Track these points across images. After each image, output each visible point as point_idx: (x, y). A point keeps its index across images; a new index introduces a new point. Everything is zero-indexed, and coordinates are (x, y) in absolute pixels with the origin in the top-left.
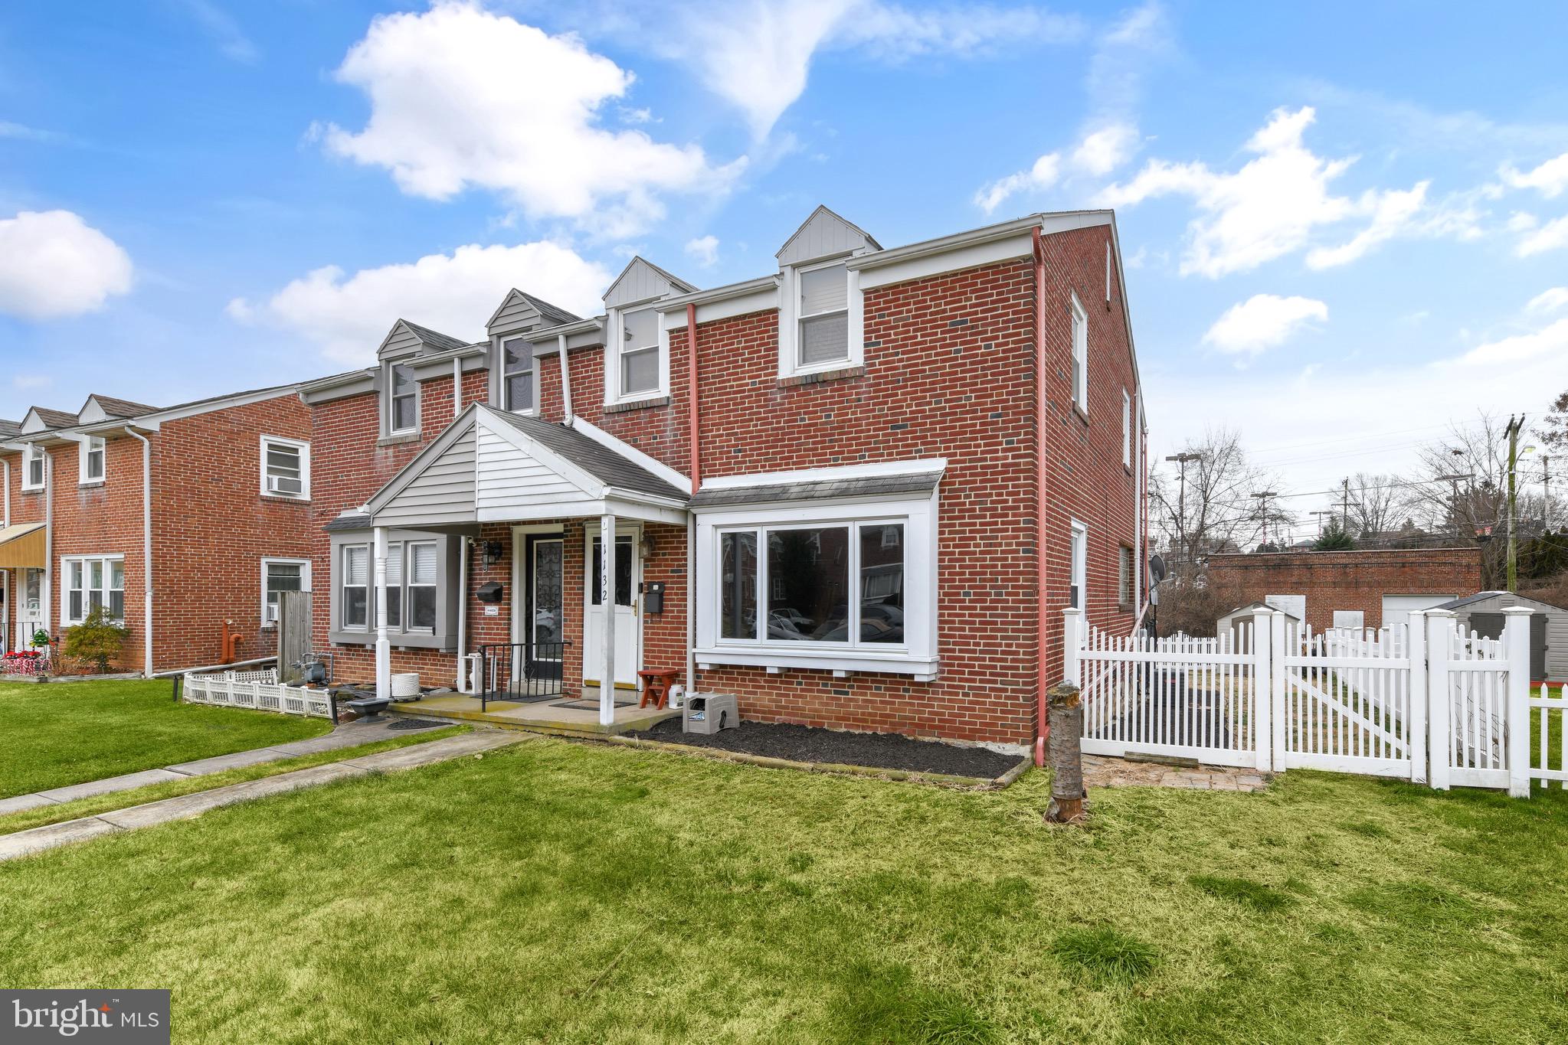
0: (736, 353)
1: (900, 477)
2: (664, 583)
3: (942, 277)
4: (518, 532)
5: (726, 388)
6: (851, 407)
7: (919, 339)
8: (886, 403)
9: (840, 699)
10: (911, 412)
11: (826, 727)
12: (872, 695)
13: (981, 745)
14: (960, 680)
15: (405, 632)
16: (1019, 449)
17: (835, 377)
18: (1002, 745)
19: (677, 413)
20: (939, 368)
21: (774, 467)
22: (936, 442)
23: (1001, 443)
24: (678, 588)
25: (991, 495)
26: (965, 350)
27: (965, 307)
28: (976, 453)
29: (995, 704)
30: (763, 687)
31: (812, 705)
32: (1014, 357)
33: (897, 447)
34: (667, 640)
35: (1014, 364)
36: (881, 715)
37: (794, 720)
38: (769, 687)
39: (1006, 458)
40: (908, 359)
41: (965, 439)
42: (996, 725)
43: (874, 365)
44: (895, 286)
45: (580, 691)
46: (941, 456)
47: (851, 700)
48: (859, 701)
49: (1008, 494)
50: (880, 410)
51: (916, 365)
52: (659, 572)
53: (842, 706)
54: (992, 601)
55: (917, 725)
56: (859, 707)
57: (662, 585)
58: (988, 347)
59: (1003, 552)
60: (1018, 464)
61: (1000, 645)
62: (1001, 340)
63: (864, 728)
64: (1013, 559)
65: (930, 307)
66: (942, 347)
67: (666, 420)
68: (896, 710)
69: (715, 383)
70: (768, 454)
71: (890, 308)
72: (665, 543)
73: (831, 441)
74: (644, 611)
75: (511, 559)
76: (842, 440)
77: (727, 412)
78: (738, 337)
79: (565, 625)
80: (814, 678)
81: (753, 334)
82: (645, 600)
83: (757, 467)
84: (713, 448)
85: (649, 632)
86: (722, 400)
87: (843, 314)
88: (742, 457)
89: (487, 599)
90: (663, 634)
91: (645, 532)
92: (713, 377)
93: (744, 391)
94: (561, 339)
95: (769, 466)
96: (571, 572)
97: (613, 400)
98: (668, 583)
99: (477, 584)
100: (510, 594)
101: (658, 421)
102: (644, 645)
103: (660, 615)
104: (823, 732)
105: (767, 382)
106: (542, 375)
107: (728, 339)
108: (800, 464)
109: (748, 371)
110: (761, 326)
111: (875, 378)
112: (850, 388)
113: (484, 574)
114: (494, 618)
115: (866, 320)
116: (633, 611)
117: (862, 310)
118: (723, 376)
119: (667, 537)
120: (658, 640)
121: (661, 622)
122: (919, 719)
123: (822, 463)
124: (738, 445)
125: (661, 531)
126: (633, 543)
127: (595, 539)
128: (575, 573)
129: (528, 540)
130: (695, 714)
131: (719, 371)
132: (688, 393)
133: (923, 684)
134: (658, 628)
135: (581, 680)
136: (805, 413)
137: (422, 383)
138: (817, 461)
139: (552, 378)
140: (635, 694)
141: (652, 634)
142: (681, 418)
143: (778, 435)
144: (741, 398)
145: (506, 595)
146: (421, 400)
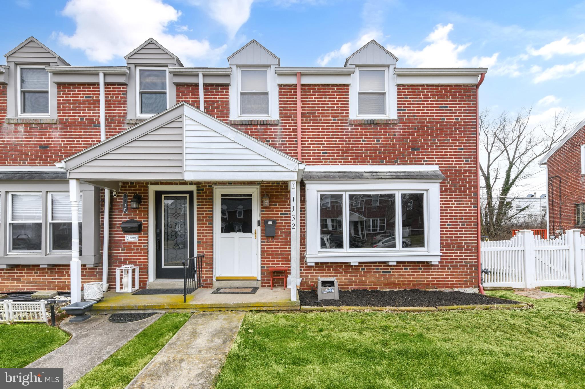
0: (324, 103)
1: (420, 172)
2: (276, 220)
3: (436, 86)
4: (152, 189)
5: (317, 120)
6: (390, 138)
7: (425, 111)
8: (409, 138)
9: (386, 275)
10: (421, 143)
11: (378, 289)
12: (403, 272)
13: (456, 290)
14: (446, 262)
15: (46, 254)
16: (471, 164)
17: (383, 122)
18: (465, 289)
19: (284, 129)
20: (435, 126)
21: (346, 163)
22: (433, 158)
23: (463, 161)
24: (285, 223)
25: (459, 182)
26: (447, 119)
27: (447, 101)
28: (452, 164)
29: (462, 272)
30: (342, 273)
31: (371, 279)
32: (468, 125)
33: (414, 158)
34: (278, 251)
35: (468, 128)
36: (408, 281)
37: (359, 287)
38: (345, 273)
39: (465, 167)
40: (420, 119)
41: (447, 158)
42: (462, 281)
43: (402, 119)
44: (413, 86)
45: (212, 284)
46: (436, 164)
47: (392, 275)
48: (396, 276)
49: (467, 182)
50: (405, 141)
51: (424, 122)
52: (272, 214)
53: (387, 278)
54: (460, 228)
55: (426, 284)
56: (396, 278)
57: (274, 222)
58: (458, 119)
59: (464, 207)
60: (471, 170)
61: (464, 246)
62: (463, 117)
63: (399, 288)
64: (469, 210)
65: (430, 98)
66: (436, 116)
67: (277, 132)
68: (416, 278)
69: (310, 117)
70: (343, 156)
71: (410, 95)
72: (276, 198)
73: (380, 153)
74: (262, 236)
75: (148, 205)
76: (386, 153)
77: (318, 132)
78: (325, 95)
79: (198, 246)
80: (371, 266)
81: (334, 95)
82: (262, 230)
83: (337, 162)
84: (308, 150)
85: (266, 247)
86: (315, 126)
87: (384, 94)
88: (327, 156)
89: (128, 231)
90: (275, 248)
91: (261, 192)
92: (308, 113)
93: (329, 123)
94: (201, 76)
95: (344, 162)
96: (203, 214)
97: (236, 117)
98: (278, 220)
99: (116, 221)
100: (147, 227)
101: (270, 132)
102: (262, 255)
103: (273, 237)
104: (377, 291)
105: (342, 120)
106: (177, 95)
107: (318, 95)
108: (362, 162)
109: (331, 113)
110: (339, 92)
111: (403, 126)
112: (390, 129)
113: (124, 215)
114: (134, 243)
115: (398, 98)
116: (253, 236)
117: (396, 93)
118: (315, 113)
119: (277, 195)
120: (272, 251)
121: (273, 242)
122: (427, 281)
123: (375, 162)
124: (325, 150)
125: (273, 192)
126: (252, 198)
127: (222, 195)
128: (206, 214)
129: (158, 194)
130: (328, 290)
131: (312, 110)
132: (292, 120)
133: (429, 266)
134: (271, 245)
135: (212, 277)
136: (365, 138)
137: (59, 84)
138: (372, 162)
139: (186, 98)
140: (255, 282)
141: (267, 248)
142: (286, 132)
143: (349, 147)
144: (327, 126)
145: (144, 227)
146: (56, 95)
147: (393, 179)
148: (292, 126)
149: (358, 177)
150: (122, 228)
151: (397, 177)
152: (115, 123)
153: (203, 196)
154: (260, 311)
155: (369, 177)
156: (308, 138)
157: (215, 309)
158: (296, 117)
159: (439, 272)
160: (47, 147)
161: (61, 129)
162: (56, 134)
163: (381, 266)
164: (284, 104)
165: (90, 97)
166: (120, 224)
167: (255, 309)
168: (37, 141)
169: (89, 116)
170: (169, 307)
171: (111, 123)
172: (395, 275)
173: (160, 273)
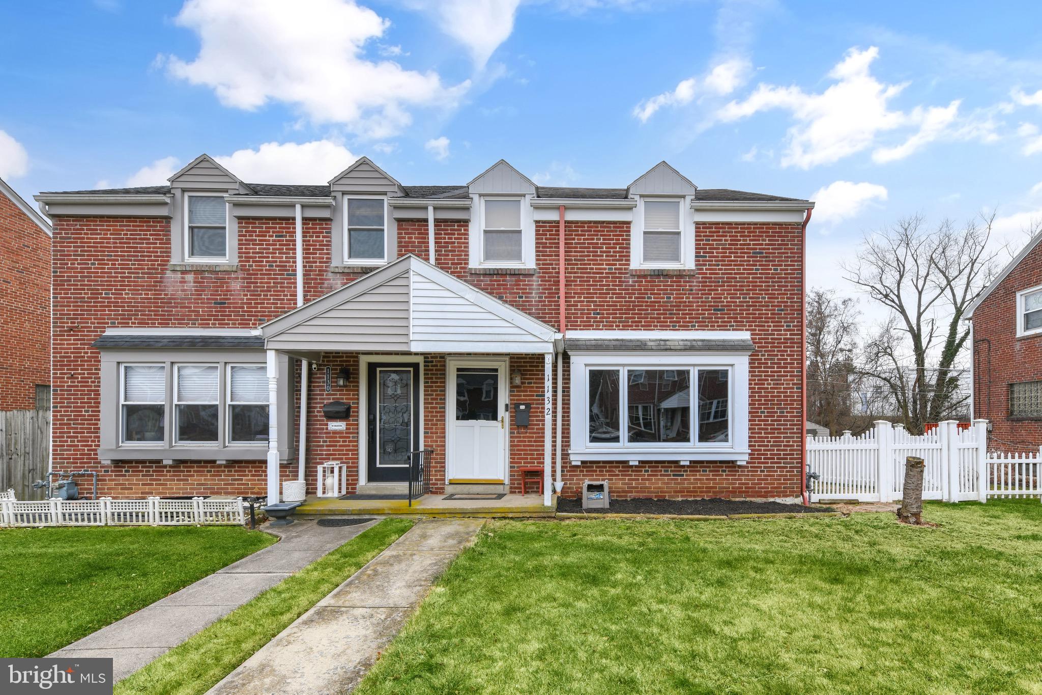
0: (596, 246)
1: (724, 341)
2: (530, 404)
3: (748, 224)
4: (364, 361)
5: (586, 269)
6: (685, 294)
7: (733, 258)
8: (710, 294)
9: (677, 479)
10: (727, 302)
11: (667, 498)
12: (700, 475)
13: (771, 500)
14: (759, 463)
15: (225, 447)
16: (794, 330)
17: (675, 273)
18: (784, 499)
19: (542, 281)
20: (745, 278)
21: (626, 327)
22: (743, 322)
23: (783, 326)
24: (542, 408)
25: (777, 355)
26: (762, 269)
27: (762, 244)
28: (768, 330)
29: (780, 476)
30: (618, 475)
31: (657, 484)
32: (791, 278)
33: (718, 322)
34: (533, 446)
35: (791, 282)
36: (707, 488)
37: (642, 496)
38: (622, 475)
39: (786, 335)
40: (725, 269)
41: (762, 322)
42: (780, 487)
43: (702, 269)
44: (717, 224)
45: (443, 488)
46: (747, 330)
47: (685, 479)
48: (691, 480)
49: (788, 355)
50: (706, 298)
51: (731, 274)
52: (524, 396)
53: (679, 484)
54: (778, 416)
55: (731, 492)
56: (692, 483)
57: (528, 406)
58: (776, 270)
59: (784, 388)
60: (794, 339)
61: (783, 442)
62: (783, 267)
63: (694, 496)
64: (790, 392)
65: (740, 240)
66: (747, 265)
67: (532, 285)
68: (717, 484)
69: (577, 264)
70: (622, 318)
71: (713, 236)
72: (530, 375)
73: (671, 314)
74: (511, 425)
75: (358, 382)
76: (679, 314)
77: (587, 285)
78: (597, 235)
79: (425, 437)
80: (658, 467)
81: (610, 235)
82: (511, 416)
83: (613, 326)
84: (575, 310)
85: (516, 440)
86: (583, 277)
87: (679, 233)
88: (600, 318)
89: (332, 416)
90: (529, 441)
91: (511, 366)
92: (575, 260)
93: (602, 273)
94: (431, 209)
95: (623, 326)
96: (432, 395)
97: (478, 264)
98: (533, 404)
99: (316, 403)
100: (358, 412)
101: (524, 285)
102: (511, 450)
103: (526, 427)
104: (664, 500)
105: (621, 269)
106: (399, 234)
107: (588, 235)
108: (647, 327)
109: (606, 260)
110: (616, 231)
111: (702, 278)
112: (685, 282)
113: (327, 395)
114: (340, 432)
115: (696, 240)
116: (500, 424)
117: (694, 234)
118: (584, 260)
119: (532, 370)
120: (524, 446)
121: (526, 433)
122: (733, 488)
123: (664, 327)
124: (597, 310)
125: (526, 366)
126: (499, 373)
127: (459, 370)
128: (437, 395)
129: (372, 367)
130: (595, 495)
131: (581, 256)
132: (553, 269)
133: (735, 467)
134: (524, 437)
135: (444, 480)
136: (651, 294)
137: (240, 218)
138: (660, 326)
139: (411, 238)
140: (502, 487)
141: (518, 441)
142: (545, 285)
143: (630, 306)
144: (600, 277)
145: (353, 412)
146: (237, 234)
147: (685, 350)
148: (554, 277)
149: (640, 347)
150: (324, 412)
151: (691, 347)
152: (315, 271)
153: (432, 370)
154: (504, 518)
155: (654, 348)
156: (574, 293)
157: (447, 515)
158: (558, 264)
159: (748, 475)
160: (225, 303)
161: (244, 278)
162: (236, 286)
163: (671, 467)
164: (543, 247)
165: (282, 236)
166: (321, 407)
167: (499, 515)
168: (211, 295)
169: (280, 262)
170: (390, 512)
171: (310, 271)
172: (689, 480)
173: (374, 475)
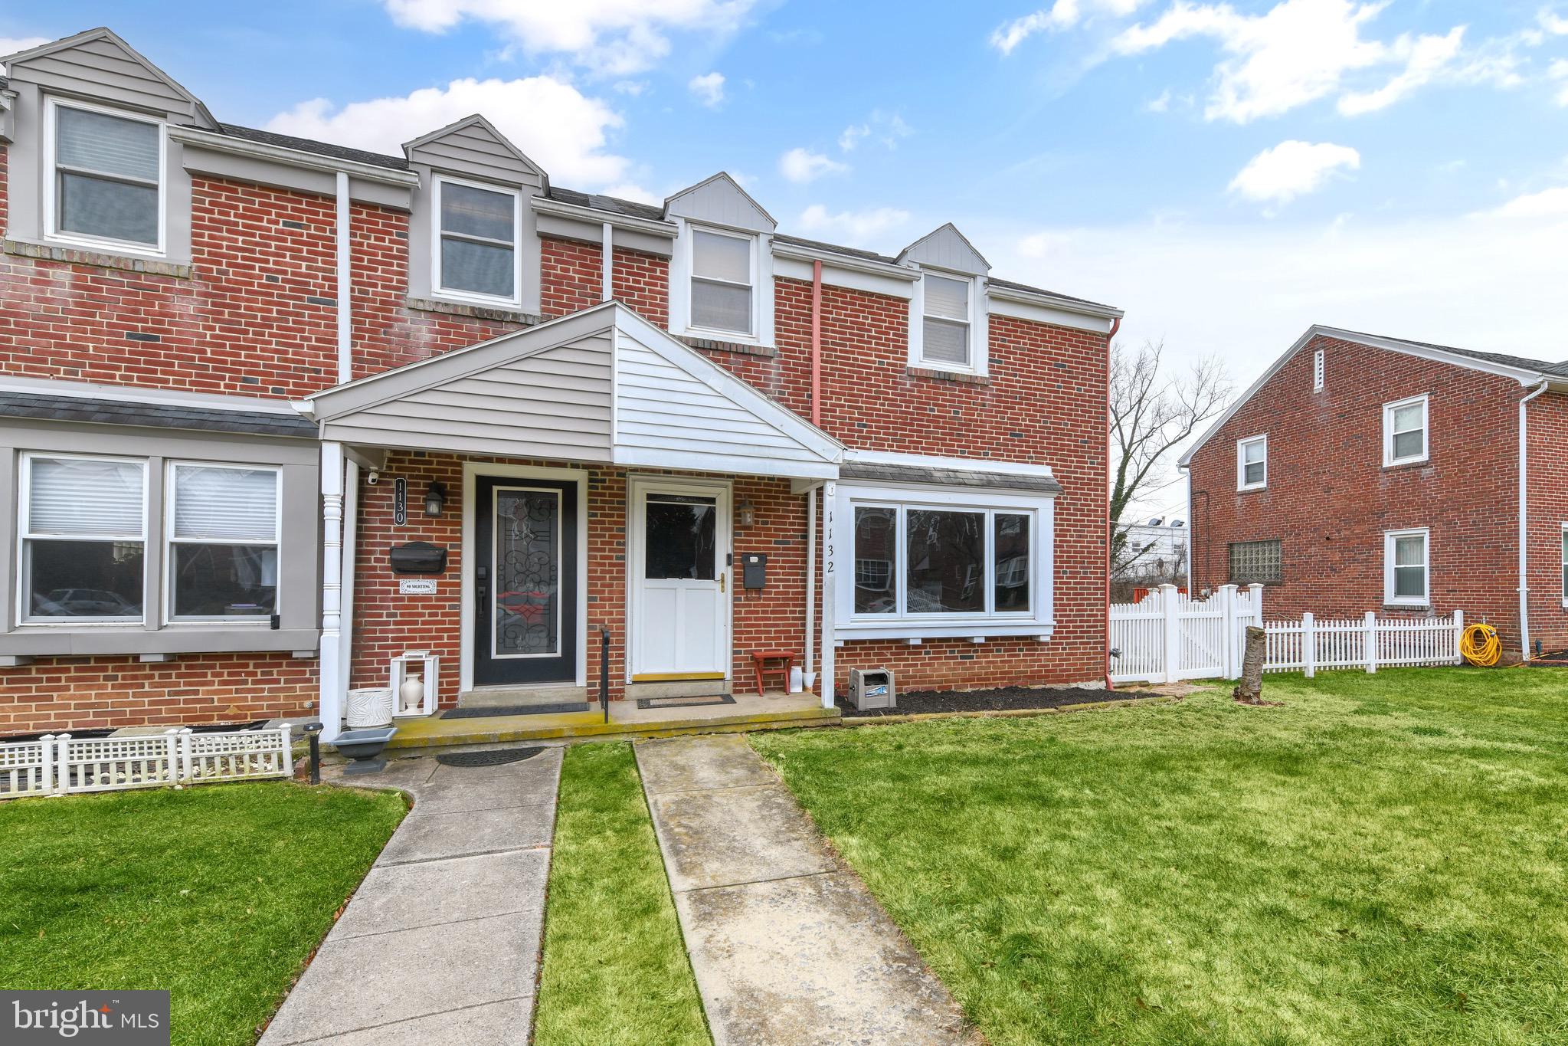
0: (861, 327)
1: (1024, 477)
2: (766, 555)
3: (1050, 326)
4: (471, 472)
5: (849, 359)
6: (977, 410)
7: (1032, 369)
8: (1006, 413)
9: (965, 663)
10: (1026, 425)
11: (953, 690)
12: (994, 657)
13: (1074, 685)
14: (1061, 638)
15: (159, 627)
16: (1098, 469)
17: (965, 380)
18: (1087, 683)
19: (784, 369)
20: (1046, 396)
21: (901, 449)
22: (1044, 453)
23: (1086, 463)
24: (783, 561)
25: (1080, 500)
27: (1064, 355)
28: (1070, 467)
29: (1083, 654)
30: (890, 660)
31: (942, 671)
32: (1095, 402)
33: (1014, 451)
34: (769, 619)
35: (1095, 407)
36: (1001, 673)
37: (921, 687)
38: (896, 660)
39: (1090, 474)
40: (1024, 382)
41: (1064, 455)
42: (1083, 669)
43: (997, 378)
44: (1014, 320)
45: (622, 691)
46: (1048, 464)
47: (975, 663)
48: (982, 664)
49: (1092, 500)
50: (1001, 418)
51: (1030, 388)
52: (757, 542)
53: (967, 669)
54: (1081, 578)
55: (1029, 678)
56: (982, 668)
57: (763, 558)
58: (1080, 390)
59: (1088, 542)
60: (1098, 480)
61: (1086, 611)
62: (1087, 388)
63: (987, 685)
64: (1094, 547)
65: (1040, 346)
66: (1048, 380)
67: (770, 373)
68: (1013, 667)
69: (835, 350)
70: (896, 434)
71: (1010, 336)
72: (766, 510)
73: (959, 435)
74: (735, 586)
75: (460, 509)
76: (968, 436)
77: (850, 383)
78: (864, 312)
79: (590, 606)
80: (942, 647)
81: (881, 315)
82: (735, 574)
83: (883, 445)
84: (832, 417)
85: (743, 610)
86: (844, 370)
87: (966, 326)
88: (867, 432)
89: (405, 569)
90: (763, 612)
91: (735, 496)
92: (833, 343)
93: (871, 368)
94: (607, 229)
95: (897, 446)
96: (604, 536)
97: (683, 329)
98: (770, 555)
99: (374, 544)
100: (459, 562)
101: (756, 372)
102: (734, 626)
103: (759, 590)
104: (950, 693)
105: (895, 365)
106: (543, 259)
107: (852, 310)
108: (929, 451)
109: (875, 350)
110: (890, 310)
111: (997, 390)
112: (976, 393)
113: (396, 530)
114: (425, 598)
115: (990, 338)
116: (718, 586)
117: (987, 330)
118: (846, 346)
119: (769, 504)
120: (756, 619)
121: (759, 599)
122: (1031, 672)
123: (950, 453)
124: (862, 420)
125: (760, 497)
126: (717, 505)
127: (650, 497)
128: (611, 536)
129: (484, 484)
130: (874, 690)
131: (840, 339)
132: (801, 352)
133: (1033, 644)
134: (755, 606)
135: (622, 677)
136: (934, 405)
137: (198, 177)
138: (946, 451)
139: (567, 270)
140: (720, 683)
141: (747, 612)
142: (789, 375)
143: (906, 418)
144: (867, 373)
145: (452, 562)
146: (189, 205)
147: (982, 485)
148: (801, 365)
149: (924, 478)
150: (391, 560)
151: (988, 483)
152: (374, 301)
153: (604, 495)
154: (765, 731)
155: (944, 480)
156: (831, 393)
157: (674, 732)
158: (811, 347)
159: (1048, 655)
160: (157, 339)
161: (199, 294)
162: (186, 307)
163: (958, 646)
164: (786, 318)
165: (299, 226)
166: (382, 552)
167: (757, 727)
168: (119, 318)
169: (294, 274)
170: (573, 734)
171: (364, 300)
172: (981, 663)
173: (486, 673)
